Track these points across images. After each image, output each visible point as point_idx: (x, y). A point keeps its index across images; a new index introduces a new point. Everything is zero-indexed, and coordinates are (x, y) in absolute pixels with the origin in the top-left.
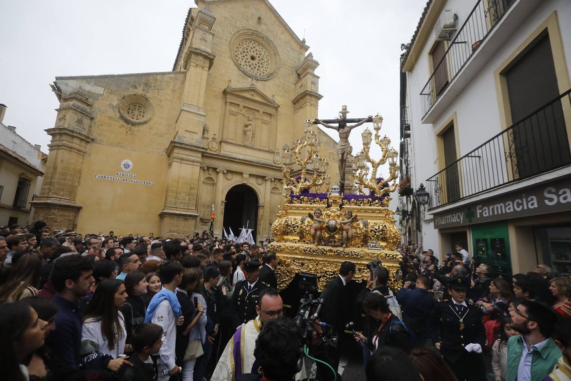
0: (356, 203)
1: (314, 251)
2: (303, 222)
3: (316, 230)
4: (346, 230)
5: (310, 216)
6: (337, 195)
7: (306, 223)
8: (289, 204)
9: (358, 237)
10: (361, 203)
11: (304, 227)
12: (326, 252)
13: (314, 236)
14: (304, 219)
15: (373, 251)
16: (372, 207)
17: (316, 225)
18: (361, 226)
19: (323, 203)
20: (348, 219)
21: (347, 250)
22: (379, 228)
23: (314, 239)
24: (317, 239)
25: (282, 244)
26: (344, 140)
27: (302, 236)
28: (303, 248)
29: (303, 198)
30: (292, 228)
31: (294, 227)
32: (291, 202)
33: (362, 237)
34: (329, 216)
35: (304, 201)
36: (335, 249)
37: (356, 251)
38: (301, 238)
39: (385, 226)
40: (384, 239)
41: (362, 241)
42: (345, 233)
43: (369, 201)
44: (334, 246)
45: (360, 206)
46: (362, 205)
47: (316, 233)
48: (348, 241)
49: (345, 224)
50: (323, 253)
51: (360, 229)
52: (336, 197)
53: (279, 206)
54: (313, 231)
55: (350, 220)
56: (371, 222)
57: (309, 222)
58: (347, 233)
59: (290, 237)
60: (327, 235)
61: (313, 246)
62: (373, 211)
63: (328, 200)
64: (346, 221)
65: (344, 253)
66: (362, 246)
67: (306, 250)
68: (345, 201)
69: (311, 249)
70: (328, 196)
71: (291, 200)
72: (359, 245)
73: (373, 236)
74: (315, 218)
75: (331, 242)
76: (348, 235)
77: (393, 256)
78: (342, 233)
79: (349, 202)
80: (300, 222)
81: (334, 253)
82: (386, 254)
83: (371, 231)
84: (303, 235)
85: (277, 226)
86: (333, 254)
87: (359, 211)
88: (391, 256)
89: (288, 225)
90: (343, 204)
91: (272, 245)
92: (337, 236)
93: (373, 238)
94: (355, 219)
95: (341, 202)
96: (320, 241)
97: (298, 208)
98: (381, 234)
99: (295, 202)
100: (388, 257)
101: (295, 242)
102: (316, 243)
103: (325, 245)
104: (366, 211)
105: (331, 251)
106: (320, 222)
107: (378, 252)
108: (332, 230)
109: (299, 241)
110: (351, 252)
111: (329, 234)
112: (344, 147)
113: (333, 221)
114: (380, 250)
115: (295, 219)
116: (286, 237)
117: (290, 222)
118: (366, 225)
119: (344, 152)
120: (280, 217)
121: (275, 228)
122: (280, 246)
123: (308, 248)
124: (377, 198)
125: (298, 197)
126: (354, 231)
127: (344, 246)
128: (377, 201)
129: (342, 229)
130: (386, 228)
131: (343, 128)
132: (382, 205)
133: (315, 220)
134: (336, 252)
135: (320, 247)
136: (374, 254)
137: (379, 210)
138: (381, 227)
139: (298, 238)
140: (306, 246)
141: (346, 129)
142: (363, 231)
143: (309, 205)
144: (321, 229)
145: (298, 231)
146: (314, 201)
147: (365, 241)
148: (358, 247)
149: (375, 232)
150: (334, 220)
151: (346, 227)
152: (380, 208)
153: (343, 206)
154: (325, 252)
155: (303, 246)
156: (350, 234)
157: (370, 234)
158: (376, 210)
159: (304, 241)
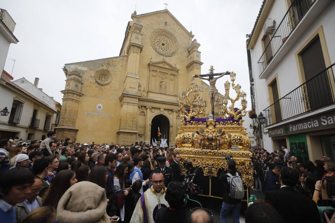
0: (223, 124)
1: (200, 153)
2: (193, 136)
3: (201, 140)
4: (218, 140)
6: (212, 120)
7: (195, 136)
8: (184, 126)
9: (225, 143)
11: (194, 139)
12: (208, 153)
13: (200, 144)
14: (194, 134)
15: (235, 152)
16: (233, 126)
17: (201, 138)
18: (227, 137)
19: (204, 124)
20: (219, 134)
21: (220, 151)
22: (238, 138)
23: (200, 145)
24: (202, 146)
25: (182, 149)
26: (213, 86)
27: (193, 144)
29: (192, 122)
30: (187, 140)
31: (188, 139)
32: (186, 125)
33: (228, 144)
34: (208, 132)
35: (193, 124)
36: (212, 151)
37: (225, 152)
39: (241, 136)
40: (241, 144)
41: (228, 146)
42: (218, 142)
43: (231, 122)
44: (212, 149)
45: (226, 125)
47: (201, 142)
48: (220, 146)
49: (218, 136)
50: (206, 153)
51: (227, 139)
52: (211, 121)
53: (179, 127)
54: (199, 141)
56: (233, 135)
58: (219, 141)
59: (186, 145)
60: (208, 143)
61: (200, 150)
62: (234, 128)
63: (207, 123)
64: (218, 135)
65: (218, 153)
66: (228, 148)
67: (196, 152)
68: (217, 123)
69: (199, 151)
70: (207, 120)
71: (186, 124)
72: (226, 148)
73: (235, 143)
74: (200, 134)
75: (210, 147)
76: (220, 143)
77: (247, 154)
78: (216, 142)
79: (219, 124)
80: (191, 136)
81: (212, 153)
82: (243, 153)
83: (233, 140)
84: (194, 143)
85: (179, 139)
86: (211, 154)
87: (225, 128)
88: (246, 154)
89: (184, 138)
90: (215, 125)
91: (176, 150)
92: (213, 144)
93: (234, 144)
94: (224, 133)
95: (214, 124)
96: (204, 146)
97: (190, 128)
98: (239, 142)
99: (188, 125)
100: (244, 154)
101: (189, 148)
102: (202, 148)
103: (206, 149)
104: (229, 128)
105: (210, 152)
106: (203, 136)
107: (238, 152)
108: (210, 140)
109: (191, 147)
110: (222, 153)
111: (208, 142)
112: (213, 90)
113: (211, 135)
114: (239, 151)
115: (189, 134)
116: (184, 145)
117: (185, 136)
118: (230, 136)
119: (213, 93)
120: (180, 133)
121: (177, 140)
122: (181, 150)
123: (197, 151)
124: (235, 121)
125: (189, 122)
126: (223, 140)
127: (218, 149)
128: (235, 122)
129: (216, 139)
130: (242, 138)
131: (212, 79)
132: (239, 124)
134: (213, 153)
135: (204, 150)
136: (236, 153)
137: (237, 127)
139: (191, 145)
140: (195, 150)
141: (213, 80)
142: (228, 140)
143: (196, 126)
144: (204, 140)
145: (190, 141)
146: (199, 124)
147: (230, 145)
148: (226, 149)
149: (236, 140)
151: (218, 138)
155: (194, 150)
156: (221, 142)
157: (233, 142)
158: (235, 127)
159: (195, 147)
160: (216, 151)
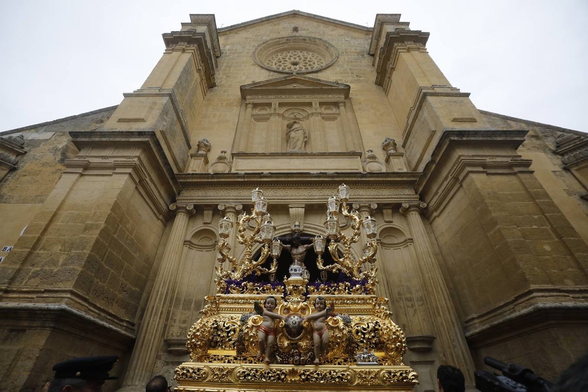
0: (328, 290)
1: (262, 376)
2: (244, 321)
3: (267, 333)
5: (258, 309)
6: (299, 279)
7: (250, 323)
8: (223, 295)
9: (338, 343)
10: (335, 290)
11: (247, 331)
12: (286, 375)
13: (262, 345)
14: (247, 318)
15: (367, 369)
16: (352, 296)
17: (268, 323)
18: (341, 325)
19: (278, 291)
20: (320, 311)
21: (323, 369)
22: (368, 327)
23: (263, 352)
24: (268, 351)
25: (203, 365)
27: (242, 346)
28: (242, 370)
29: (246, 285)
30: (225, 334)
31: (228, 333)
32: (227, 291)
33: (345, 345)
34: (288, 309)
35: (247, 289)
36: (301, 369)
37: (337, 370)
38: (239, 352)
39: (377, 323)
40: (381, 346)
41: (346, 352)
42: (316, 336)
43: (345, 287)
44: (299, 363)
46: (336, 293)
47: (267, 337)
48: (321, 352)
49: (315, 319)
50: (279, 379)
51: (341, 330)
52: (296, 281)
53: (206, 297)
54: (261, 334)
55: (324, 312)
56: (355, 319)
57: (255, 321)
58: (321, 335)
59: (219, 352)
60: (286, 343)
61: (261, 366)
62: (355, 302)
63: (285, 287)
64: (317, 314)
65: (318, 374)
66: (345, 361)
67: (249, 375)
68: (312, 288)
69: (257, 371)
70: (285, 281)
71: (227, 288)
72: (339, 360)
73: (362, 342)
74: (265, 311)
75: (293, 356)
76: (321, 340)
77: (401, 374)
78: (312, 338)
79: (318, 290)
80: (239, 323)
81: (300, 376)
82: (390, 373)
83: (357, 332)
84: (244, 345)
85: (198, 330)
86: (297, 378)
88: (398, 374)
89: (217, 328)
90: (308, 293)
91: (183, 369)
92: (302, 344)
93: (362, 344)
94: (331, 312)
95: (305, 289)
96: (273, 354)
97: (236, 301)
98: (373, 337)
100: (394, 376)
101: (229, 362)
102: (267, 359)
103: (282, 363)
105: (293, 373)
106: (273, 318)
108: (294, 332)
109: (235, 359)
110: (330, 373)
111: (288, 339)
113: (296, 317)
114: (378, 365)
115: (232, 318)
116: (212, 352)
117: (221, 324)
118: (347, 323)
120: (205, 313)
121: (194, 333)
122: (199, 370)
123: (252, 369)
124: (357, 282)
125: (238, 284)
126: (331, 333)
127: (317, 360)
128: (357, 287)
129: (311, 331)
130: (379, 326)
132: (366, 291)
133: (266, 315)
134: (303, 374)
135: (274, 367)
136: (370, 373)
137: (363, 299)
138: (371, 325)
139: (234, 353)
140: (247, 365)
142: (345, 333)
143: (256, 295)
144: (275, 331)
145: (235, 339)
146: (263, 290)
147: (350, 348)
148: (339, 364)
149: (364, 334)
150: (297, 315)
151: (317, 324)
152: (363, 296)
153: (308, 296)
154: (283, 377)
155: (241, 367)
156: (325, 336)
157: (357, 338)
158: (359, 300)
159: (245, 359)
160: (311, 368)
